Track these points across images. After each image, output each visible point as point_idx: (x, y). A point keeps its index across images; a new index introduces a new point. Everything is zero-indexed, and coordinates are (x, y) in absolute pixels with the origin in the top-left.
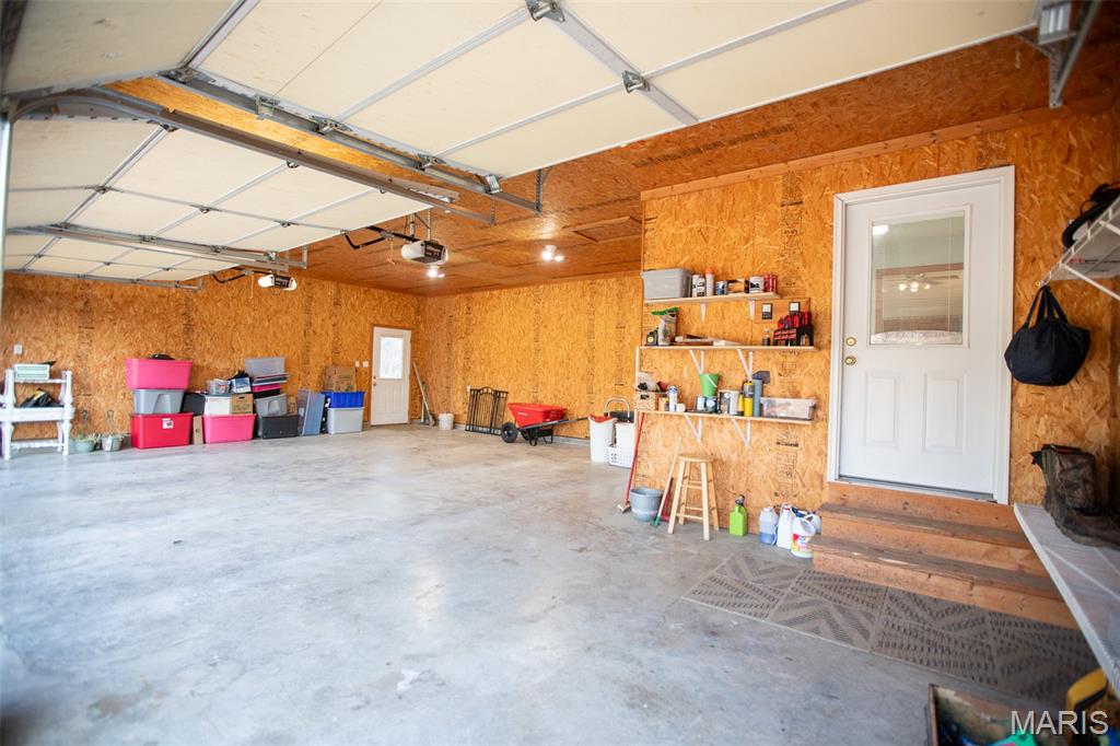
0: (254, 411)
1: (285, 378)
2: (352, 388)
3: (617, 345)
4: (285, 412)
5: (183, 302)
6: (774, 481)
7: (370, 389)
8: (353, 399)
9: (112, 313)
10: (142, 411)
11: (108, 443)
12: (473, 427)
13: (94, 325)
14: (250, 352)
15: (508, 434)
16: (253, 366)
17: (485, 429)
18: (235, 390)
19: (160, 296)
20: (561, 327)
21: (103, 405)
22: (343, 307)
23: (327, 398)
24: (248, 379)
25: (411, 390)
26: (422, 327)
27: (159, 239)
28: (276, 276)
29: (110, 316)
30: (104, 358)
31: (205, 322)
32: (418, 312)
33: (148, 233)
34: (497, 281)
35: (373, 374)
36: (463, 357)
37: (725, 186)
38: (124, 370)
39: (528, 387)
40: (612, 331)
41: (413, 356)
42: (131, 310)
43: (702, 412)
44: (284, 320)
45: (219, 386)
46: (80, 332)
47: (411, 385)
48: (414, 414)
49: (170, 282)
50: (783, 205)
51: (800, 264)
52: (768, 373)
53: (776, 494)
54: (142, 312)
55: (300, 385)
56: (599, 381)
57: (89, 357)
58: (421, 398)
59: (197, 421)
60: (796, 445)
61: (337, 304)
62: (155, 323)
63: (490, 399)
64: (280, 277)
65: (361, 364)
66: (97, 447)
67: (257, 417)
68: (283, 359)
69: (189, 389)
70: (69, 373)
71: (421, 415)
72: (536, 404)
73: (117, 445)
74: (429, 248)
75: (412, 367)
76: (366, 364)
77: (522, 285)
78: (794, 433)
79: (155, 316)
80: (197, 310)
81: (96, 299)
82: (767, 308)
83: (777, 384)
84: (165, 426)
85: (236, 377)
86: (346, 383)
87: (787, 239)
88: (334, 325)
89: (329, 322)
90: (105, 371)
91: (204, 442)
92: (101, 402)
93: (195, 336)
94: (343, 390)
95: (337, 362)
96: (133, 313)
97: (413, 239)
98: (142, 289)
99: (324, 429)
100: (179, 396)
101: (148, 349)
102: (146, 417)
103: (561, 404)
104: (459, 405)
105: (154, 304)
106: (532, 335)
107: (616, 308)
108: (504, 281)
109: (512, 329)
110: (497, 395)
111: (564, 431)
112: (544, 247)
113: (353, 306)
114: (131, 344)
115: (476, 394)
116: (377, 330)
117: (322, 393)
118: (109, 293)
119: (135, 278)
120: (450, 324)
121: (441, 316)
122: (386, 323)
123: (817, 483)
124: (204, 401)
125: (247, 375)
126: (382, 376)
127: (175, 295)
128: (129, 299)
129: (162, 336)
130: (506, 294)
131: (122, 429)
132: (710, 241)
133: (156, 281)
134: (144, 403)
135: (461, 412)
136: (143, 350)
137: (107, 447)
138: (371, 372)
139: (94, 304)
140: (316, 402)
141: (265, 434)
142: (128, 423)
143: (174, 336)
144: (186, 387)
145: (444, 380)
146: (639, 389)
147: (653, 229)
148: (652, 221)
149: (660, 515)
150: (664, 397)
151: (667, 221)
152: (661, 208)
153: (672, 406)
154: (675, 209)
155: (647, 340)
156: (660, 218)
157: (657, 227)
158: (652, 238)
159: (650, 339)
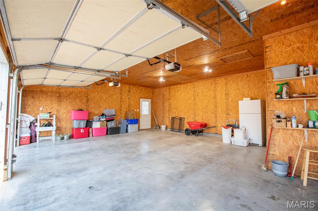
0: (107, 126)
1: (115, 115)
2: (135, 118)
3: (226, 101)
4: (115, 126)
5: (86, 93)
7: (139, 118)
8: (135, 122)
9: (67, 97)
10: (75, 127)
11: (66, 137)
12: (173, 129)
13: (62, 100)
14: (105, 107)
15: (188, 132)
16: (106, 112)
17: (177, 130)
18: (101, 120)
19: (80, 91)
20: (204, 96)
21: (64, 125)
22: (131, 92)
23: (127, 121)
24: (105, 116)
25: (151, 118)
26: (154, 98)
27: (81, 68)
28: (114, 82)
29: (66, 98)
30: (64, 111)
31: (92, 99)
32: (153, 94)
33: (77, 65)
34: (180, 82)
35: (140, 113)
36: (168, 107)
38: (70, 114)
39: (192, 116)
40: (224, 96)
41: (152, 107)
42: (72, 96)
43: (312, 128)
44: (114, 97)
45: (96, 118)
46: (58, 103)
47: (151, 116)
48: (152, 125)
49: (82, 86)
54: (75, 96)
55: (119, 117)
56: (219, 114)
57: (60, 111)
58: (154, 120)
59: (90, 129)
61: (129, 92)
62: (78, 100)
63: (178, 121)
64: (115, 82)
65: (137, 110)
66: (63, 138)
67: (107, 128)
68: (115, 109)
69: (88, 119)
70: (54, 116)
71: (155, 126)
72: (195, 121)
73: (68, 138)
74: (176, 65)
75: (152, 111)
76: (138, 110)
77: (188, 83)
79: (78, 97)
80: (90, 95)
81: (62, 93)
84: (82, 132)
85: (101, 116)
86: (133, 116)
88: (129, 98)
89: (127, 97)
90: (65, 114)
91: (93, 136)
92: (64, 124)
93: (89, 103)
94: (132, 119)
95: (130, 110)
96: (72, 97)
97: (169, 62)
98: (75, 89)
99: (127, 131)
100: (85, 122)
101: (76, 108)
102: (76, 129)
103: (205, 121)
104: (167, 122)
105: (78, 94)
106: (193, 99)
107: (225, 88)
108: (182, 82)
109: (185, 97)
110: (181, 119)
111: (206, 131)
112: (204, 67)
113: (134, 92)
114: (72, 106)
115: (173, 119)
116: (141, 99)
117: (126, 120)
118: (66, 91)
119: (73, 86)
120: (163, 97)
121: (160, 94)
122: (144, 97)
124: (92, 123)
125: (104, 115)
126: (143, 114)
127: (83, 91)
128: (71, 93)
129: (80, 104)
130: (182, 86)
131: (70, 132)
132: (305, 52)
133: (78, 86)
134: (75, 124)
135: (168, 125)
136: (75, 108)
137: (65, 139)
138: (139, 113)
139: (61, 95)
140: (124, 123)
141: (110, 133)
142: (71, 131)
143: (84, 103)
144: (87, 119)
145: (162, 114)
146: (276, 118)
147: (270, 51)
148: (270, 47)
149: (293, 175)
150: (289, 121)
151: (278, 46)
152: (274, 41)
153: (294, 125)
154: (282, 41)
155: (276, 96)
156: (274, 46)
157: (273, 50)
158: (270, 55)
159: (278, 96)
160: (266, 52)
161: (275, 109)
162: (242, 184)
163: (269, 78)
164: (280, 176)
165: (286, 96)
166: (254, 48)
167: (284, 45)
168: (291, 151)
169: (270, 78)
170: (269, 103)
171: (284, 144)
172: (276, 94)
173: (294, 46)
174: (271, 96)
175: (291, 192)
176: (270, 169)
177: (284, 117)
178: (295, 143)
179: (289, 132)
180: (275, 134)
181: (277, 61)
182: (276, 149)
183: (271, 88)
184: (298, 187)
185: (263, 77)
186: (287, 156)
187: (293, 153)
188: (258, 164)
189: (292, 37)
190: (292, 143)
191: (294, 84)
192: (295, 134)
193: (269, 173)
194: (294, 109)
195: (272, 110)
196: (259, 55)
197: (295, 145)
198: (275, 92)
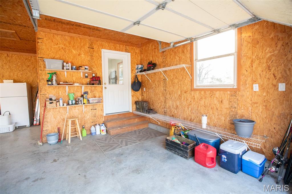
6: (91, 119)
37: (71, 37)
43: (71, 105)
50: (89, 48)
51: (94, 64)
52: (87, 92)
53: (92, 122)
60: (96, 109)
78: (95, 106)
82: (86, 75)
83: (90, 95)
87: (90, 57)
123: (101, 117)
132: (67, 52)
146: (49, 100)
147: (42, 43)
148: (41, 39)
149: (62, 140)
150: (58, 102)
151: (48, 41)
152: (46, 36)
153: (61, 104)
154: (52, 38)
155: (48, 83)
156: (45, 39)
157: (44, 42)
158: (42, 47)
159: (50, 83)
160: (38, 42)
161: (46, 93)
162: (26, 165)
163: (40, 67)
164: (54, 144)
165: (56, 83)
166: (23, 32)
167: (53, 42)
168: (59, 124)
169: (42, 67)
170: (42, 88)
171: (54, 119)
172: (47, 81)
173: (60, 46)
174: (43, 82)
175: (63, 151)
176: (44, 142)
177: (54, 100)
178: (62, 117)
179: (57, 110)
180: (47, 113)
181: (48, 53)
182: (49, 125)
183: (43, 75)
184: (66, 145)
185: (26, 60)
186: (57, 127)
187: (60, 125)
188: (33, 143)
189: (58, 38)
190: (59, 117)
191: (60, 74)
192: (62, 111)
193: (45, 145)
194: (60, 93)
195: (44, 93)
196: (26, 40)
197: (61, 119)
198: (46, 79)
